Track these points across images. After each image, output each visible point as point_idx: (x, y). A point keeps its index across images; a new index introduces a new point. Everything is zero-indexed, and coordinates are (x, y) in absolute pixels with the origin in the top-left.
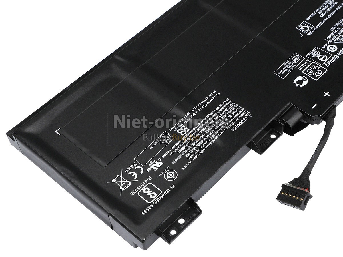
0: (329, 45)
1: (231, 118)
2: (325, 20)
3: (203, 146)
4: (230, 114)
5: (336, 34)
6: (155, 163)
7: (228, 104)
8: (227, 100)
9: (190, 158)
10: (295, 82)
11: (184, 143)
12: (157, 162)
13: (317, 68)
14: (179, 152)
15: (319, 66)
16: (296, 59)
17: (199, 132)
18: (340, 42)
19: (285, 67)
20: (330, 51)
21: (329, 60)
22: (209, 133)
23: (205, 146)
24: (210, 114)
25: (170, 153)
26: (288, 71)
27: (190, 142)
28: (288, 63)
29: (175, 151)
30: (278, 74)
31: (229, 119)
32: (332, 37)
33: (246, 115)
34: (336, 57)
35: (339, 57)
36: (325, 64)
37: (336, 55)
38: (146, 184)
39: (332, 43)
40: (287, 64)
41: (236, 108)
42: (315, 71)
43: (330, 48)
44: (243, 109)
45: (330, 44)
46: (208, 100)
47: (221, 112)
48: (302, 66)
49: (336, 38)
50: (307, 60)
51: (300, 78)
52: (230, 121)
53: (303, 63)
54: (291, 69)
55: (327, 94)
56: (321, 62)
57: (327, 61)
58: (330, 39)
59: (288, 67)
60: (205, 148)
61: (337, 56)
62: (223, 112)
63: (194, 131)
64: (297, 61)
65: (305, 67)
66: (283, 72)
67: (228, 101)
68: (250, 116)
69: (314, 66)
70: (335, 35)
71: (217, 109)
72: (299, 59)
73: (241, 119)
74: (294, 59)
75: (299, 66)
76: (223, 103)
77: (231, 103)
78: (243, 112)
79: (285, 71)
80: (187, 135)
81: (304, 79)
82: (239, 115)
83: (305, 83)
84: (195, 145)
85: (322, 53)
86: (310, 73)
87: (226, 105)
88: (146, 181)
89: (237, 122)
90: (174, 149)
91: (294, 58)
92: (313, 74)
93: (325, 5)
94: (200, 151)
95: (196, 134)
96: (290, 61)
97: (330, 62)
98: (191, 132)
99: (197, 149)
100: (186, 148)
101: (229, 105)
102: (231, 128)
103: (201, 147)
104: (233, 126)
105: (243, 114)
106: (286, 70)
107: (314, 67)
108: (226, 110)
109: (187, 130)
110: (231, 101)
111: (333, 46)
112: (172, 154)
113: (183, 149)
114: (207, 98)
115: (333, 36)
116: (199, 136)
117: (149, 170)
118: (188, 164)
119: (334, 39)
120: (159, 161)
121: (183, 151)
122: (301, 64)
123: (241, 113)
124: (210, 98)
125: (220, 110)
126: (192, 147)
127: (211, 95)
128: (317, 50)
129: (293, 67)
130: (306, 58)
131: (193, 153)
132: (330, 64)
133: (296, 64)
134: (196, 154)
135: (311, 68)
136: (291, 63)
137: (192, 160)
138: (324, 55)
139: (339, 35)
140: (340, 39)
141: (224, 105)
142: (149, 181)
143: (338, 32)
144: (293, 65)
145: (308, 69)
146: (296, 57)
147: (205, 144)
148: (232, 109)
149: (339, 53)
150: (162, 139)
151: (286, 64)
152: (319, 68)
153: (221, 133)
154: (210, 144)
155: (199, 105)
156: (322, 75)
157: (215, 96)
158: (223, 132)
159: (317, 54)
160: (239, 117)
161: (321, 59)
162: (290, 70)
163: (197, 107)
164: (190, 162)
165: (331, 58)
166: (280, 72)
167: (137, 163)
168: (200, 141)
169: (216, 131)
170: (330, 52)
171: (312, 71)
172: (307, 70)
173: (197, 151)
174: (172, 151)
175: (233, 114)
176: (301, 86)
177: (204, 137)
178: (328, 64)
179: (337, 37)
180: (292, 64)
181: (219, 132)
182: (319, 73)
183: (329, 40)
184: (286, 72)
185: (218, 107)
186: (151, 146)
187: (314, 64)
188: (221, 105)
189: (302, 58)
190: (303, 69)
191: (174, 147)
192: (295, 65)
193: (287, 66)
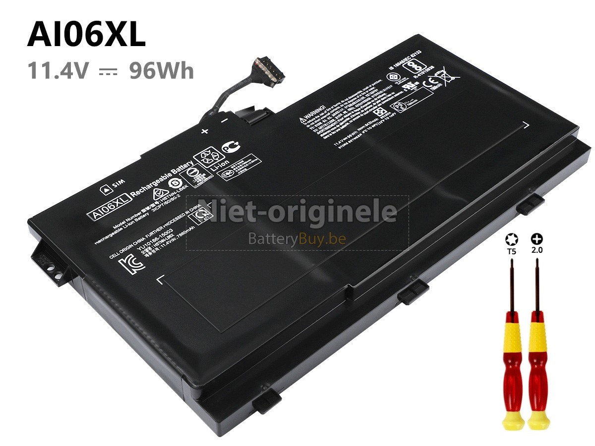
0: (178, 189)
1: (323, 119)
2: (167, 224)
3: (358, 97)
4: (324, 123)
5: (162, 202)
6: (411, 88)
7: (326, 133)
8: (326, 137)
9: (374, 88)
10: (239, 147)
11: (380, 101)
12: (409, 88)
13: (205, 161)
14: (385, 94)
15: (202, 162)
16: (227, 174)
17: (362, 109)
18: (161, 190)
19: (245, 166)
20: (180, 180)
21: (186, 168)
22: (351, 107)
23: (356, 97)
24: (348, 124)
25: (394, 94)
26: (242, 161)
27: (373, 101)
28: (239, 171)
29: (389, 95)
30: (256, 160)
31: (326, 118)
32: (168, 199)
33: (306, 120)
34: (175, 171)
35: (172, 171)
36: (193, 164)
37: (175, 174)
38: (419, 73)
39: (172, 190)
40: (241, 170)
41: (316, 128)
42: (210, 157)
43: (178, 183)
44: (308, 126)
45: (175, 190)
46: (349, 139)
47: (335, 126)
48: (223, 164)
49: (163, 197)
50: (214, 171)
51: (231, 151)
52: (325, 117)
53: (220, 169)
54: (238, 164)
55: (205, 131)
56: (198, 167)
57: (189, 167)
58: (172, 197)
59: (241, 166)
60: (356, 94)
61: (173, 172)
62: (332, 125)
63: (368, 110)
64: (228, 172)
65: (220, 163)
66: (249, 161)
67: (324, 136)
68: (301, 119)
69: (207, 163)
70: (164, 201)
71: (339, 129)
72: (225, 173)
73: (312, 117)
74: (231, 174)
75: (226, 166)
76: (331, 135)
77: (322, 133)
78: (309, 124)
79: (247, 162)
80: (376, 107)
81: (226, 149)
82: (314, 121)
83: (227, 145)
84: (367, 98)
85: (191, 180)
86: (216, 154)
87: (328, 132)
88: (419, 75)
89: (318, 114)
90: (390, 97)
91: (230, 176)
92: (213, 154)
93: (158, 247)
94: (362, 93)
95: (366, 107)
96: (236, 173)
97: (185, 166)
98: (371, 110)
99: (366, 94)
100: (378, 96)
101: (324, 132)
102: (325, 109)
103: (360, 95)
104: (323, 111)
105: (309, 122)
106: (244, 163)
107: (209, 162)
108: (329, 127)
109: (376, 112)
110: (322, 136)
111: (173, 185)
112: (393, 93)
113: (381, 96)
114: (349, 142)
115: (166, 200)
116: (362, 105)
117: (417, 83)
118: (375, 84)
119: (167, 196)
120: (407, 89)
121: (381, 94)
122: (224, 167)
123: (311, 123)
124: (347, 141)
125: (335, 128)
126: (370, 97)
127: (345, 144)
128: (196, 183)
129: (234, 166)
130: (214, 173)
131: (369, 92)
132: (187, 163)
133: (230, 169)
134: (366, 90)
135: (213, 161)
136: (236, 171)
137: (370, 86)
138: (190, 176)
139: (158, 201)
140: (159, 194)
141: (330, 133)
142: (417, 75)
143: (157, 205)
144: (235, 167)
145: (217, 159)
146: (227, 176)
147: (356, 98)
148: (321, 127)
149: (170, 175)
150: (404, 106)
151: (243, 170)
152: (203, 160)
153: (337, 105)
154: (350, 98)
155: (361, 134)
156: (203, 152)
157: (339, 142)
158: (335, 106)
159: (198, 178)
160: (314, 119)
161: (196, 170)
162: (240, 163)
163: (363, 132)
164: (373, 85)
165: (182, 171)
166: (253, 161)
167: (431, 90)
168: (361, 101)
169: (343, 107)
170: (180, 178)
171: (213, 157)
172: (219, 159)
173: (365, 93)
174: (393, 95)
175: (321, 123)
176: (233, 142)
177: (357, 104)
178: (189, 164)
179: (161, 199)
180: (234, 169)
181: (339, 105)
182: (205, 154)
183: (175, 195)
184: (245, 160)
185: (337, 131)
186: (416, 102)
187: (207, 165)
188: (333, 133)
189: (220, 173)
190: (223, 161)
191: (390, 99)
192: (232, 167)
193: (243, 167)
